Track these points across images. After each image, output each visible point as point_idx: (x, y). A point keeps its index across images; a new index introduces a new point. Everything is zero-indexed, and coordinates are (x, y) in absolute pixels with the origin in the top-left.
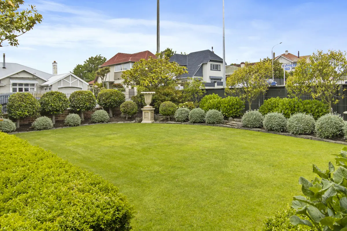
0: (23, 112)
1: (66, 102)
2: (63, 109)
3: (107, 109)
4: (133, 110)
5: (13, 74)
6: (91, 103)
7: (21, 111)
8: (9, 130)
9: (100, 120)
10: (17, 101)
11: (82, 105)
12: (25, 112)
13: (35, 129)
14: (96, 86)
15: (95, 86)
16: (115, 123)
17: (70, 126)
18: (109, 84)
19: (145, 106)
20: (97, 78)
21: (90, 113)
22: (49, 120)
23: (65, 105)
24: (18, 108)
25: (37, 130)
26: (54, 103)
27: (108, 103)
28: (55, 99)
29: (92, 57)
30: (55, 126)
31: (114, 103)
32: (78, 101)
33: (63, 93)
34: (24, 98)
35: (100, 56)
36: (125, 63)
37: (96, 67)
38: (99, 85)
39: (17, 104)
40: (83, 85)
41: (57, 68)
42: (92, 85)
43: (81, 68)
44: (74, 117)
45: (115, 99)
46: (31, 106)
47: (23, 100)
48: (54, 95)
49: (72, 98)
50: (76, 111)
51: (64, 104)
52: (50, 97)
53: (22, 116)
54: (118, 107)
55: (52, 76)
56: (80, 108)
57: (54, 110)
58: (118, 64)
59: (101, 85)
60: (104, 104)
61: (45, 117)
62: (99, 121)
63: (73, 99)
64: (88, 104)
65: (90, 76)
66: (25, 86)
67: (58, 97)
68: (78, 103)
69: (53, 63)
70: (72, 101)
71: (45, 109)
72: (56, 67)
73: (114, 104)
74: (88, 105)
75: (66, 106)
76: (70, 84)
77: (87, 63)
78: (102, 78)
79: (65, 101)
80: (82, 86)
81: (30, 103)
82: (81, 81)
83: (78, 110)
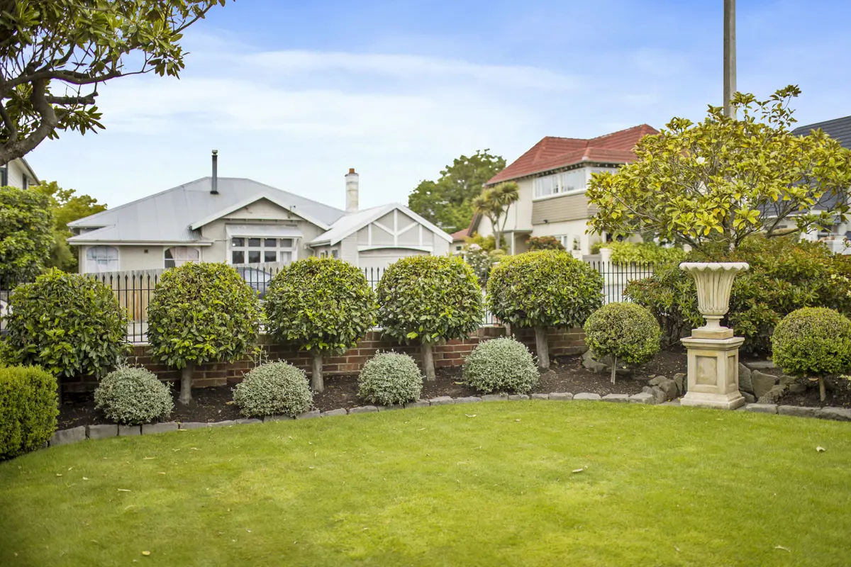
0: (197, 342)
1: (365, 303)
2: (351, 330)
3: (525, 335)
4: (641, 342)
5: (233, 210)
6: (464, 309)
7: (190, 336)
8: (143, 414)
9: (501, 383)
10: (177, 295)
11: (429, 318)
12: (205, 341)
13: (242, 412)
14: (477, 247)
15: (473, 246)
16: (564, 398)
17: (378, 403)
18: (517, 240)
19: (700, 329)
20: (479, 220)
21: (457, 348)
22: (295, 375)
23: (359, 314)
24: (181, 324)
25: (250, 418)
26: (317, 307)
27: (533, 309)
28: (319, 288)
29: (463, 157)
30: (322, 402)
31: (557, 311)
32: (413, 299)
33: (351, 266)
34: (204, 284)
35: (488, 153)
36: (569, 168)
37: (474, 188)
38: (484, 243)
39: (175, 310)
40: (433, 241)
41: (357, 191)
42: (462, 241)
43: (430, 191)
44: (395, 366)
45: (563, 292)
46: (227, 317)
47: (199, 292)
48: (318, 276)
49: (390, 288)
50: (404, 343)
51: (356, 310)
52: (301, 284)
53: (194, 358)
54: (571, 327)
55: (343, 216)
56: (421, 329)
57: (316, 336)
58: (545, 173)
59: (489, 242)
60: (515, 311)
61: (282, 364)
62: (495, 384)
63: (393, 290)
64: (449, 313)
65: (457, 215)
66: (266, 245)
67: (334, 284)
68: (411, 310)
69: (346, 176)
70: (388, 298)
71: (285, 332)
72: (354, 187)
73: (558, 315)
74: (450, 317)
75: (362, 321)
76: (396, 239)
77: (448, 175)
78: (492, 220)
79: (358, 298)
80: (431, 243)
81: (223, 307)
82: (428, 229)
83: (412, 335)
